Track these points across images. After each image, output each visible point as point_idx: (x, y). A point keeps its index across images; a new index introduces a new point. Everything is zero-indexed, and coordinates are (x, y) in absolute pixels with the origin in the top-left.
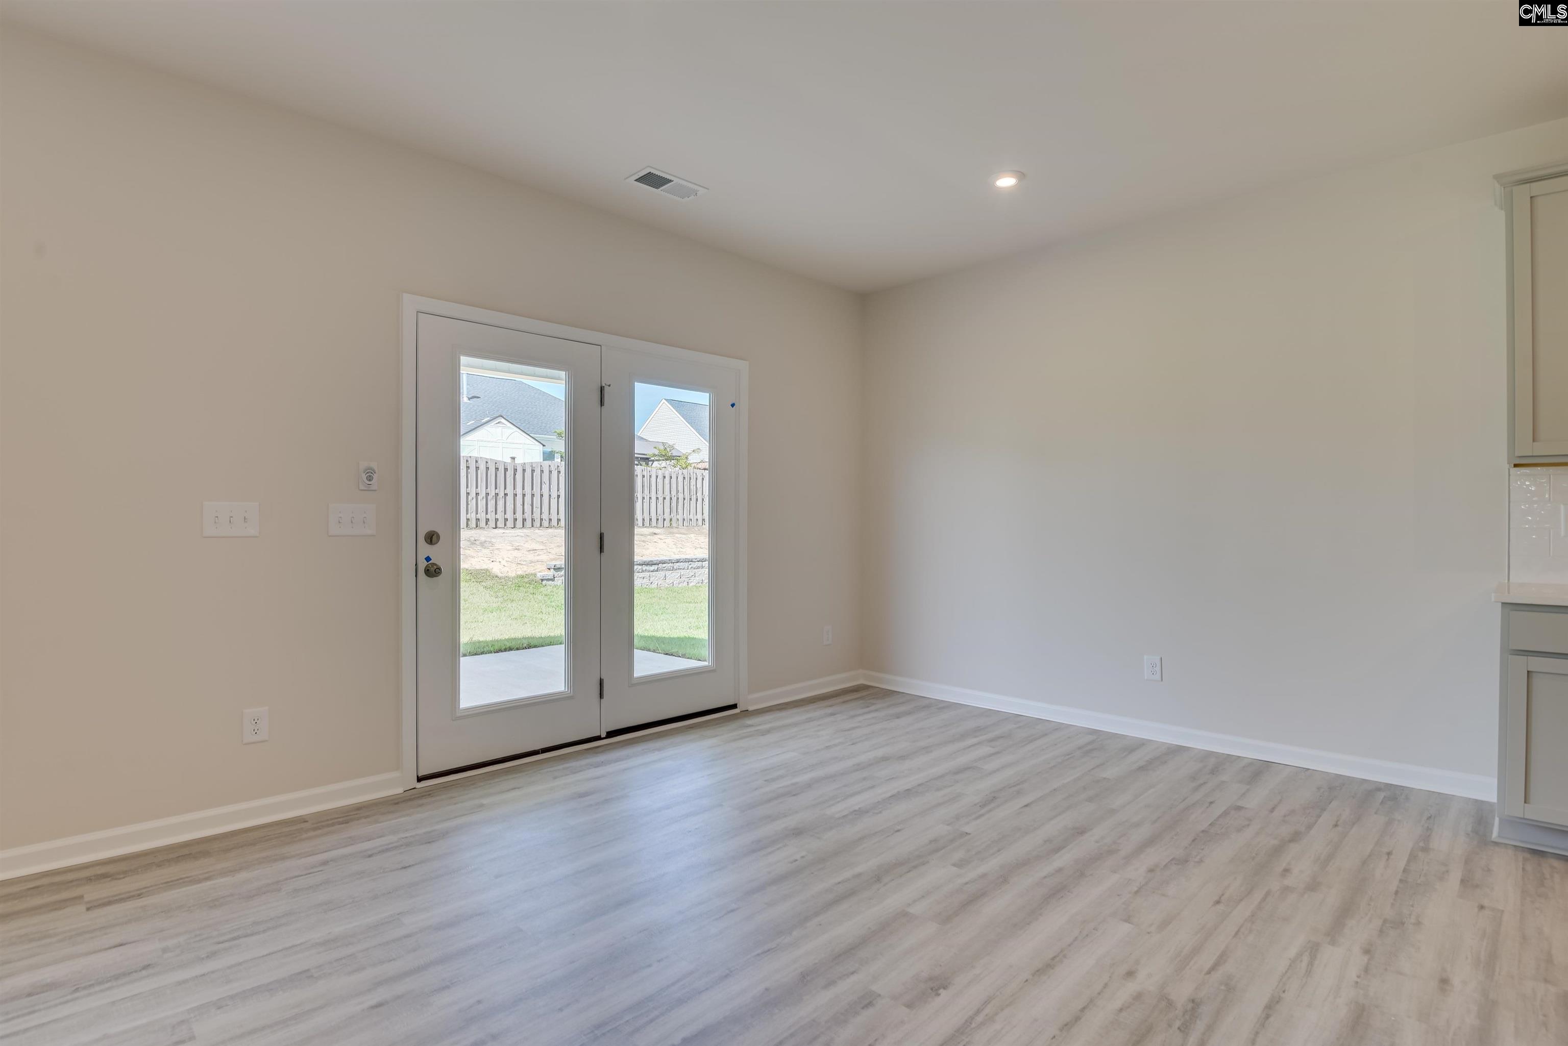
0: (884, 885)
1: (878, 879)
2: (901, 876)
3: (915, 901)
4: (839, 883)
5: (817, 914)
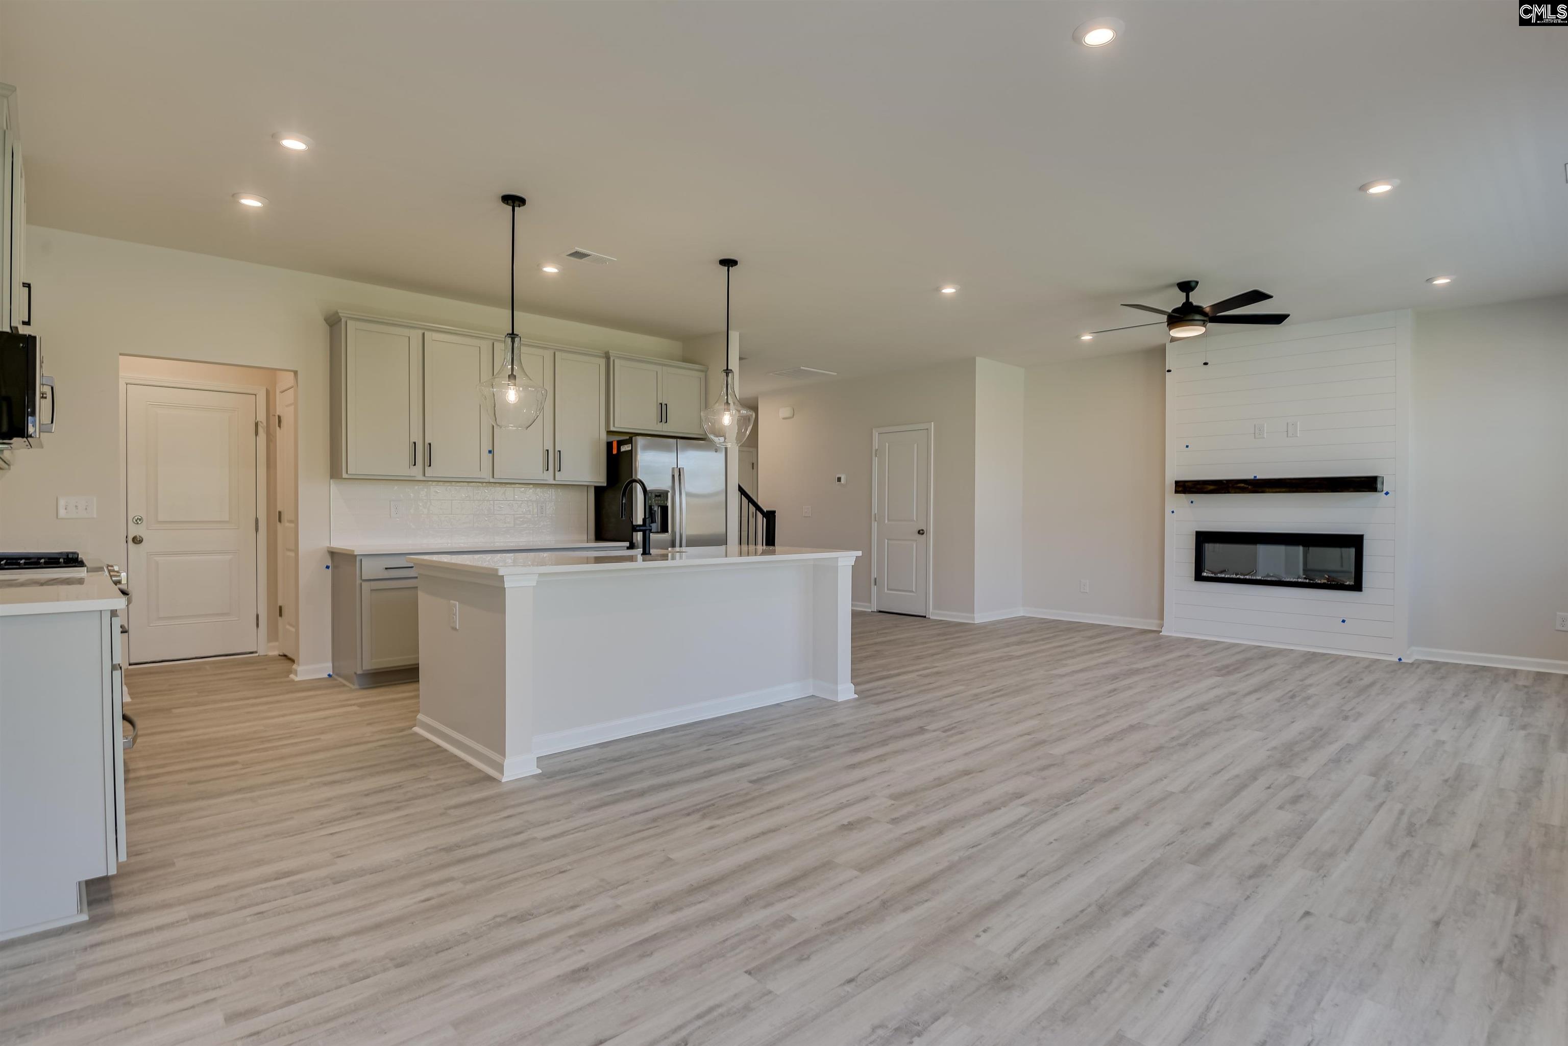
0: (878, 897)
1: (885, 905)
2: (859, 907)
3: (851, 880)
4: (926, 901)
5: (942, 872)
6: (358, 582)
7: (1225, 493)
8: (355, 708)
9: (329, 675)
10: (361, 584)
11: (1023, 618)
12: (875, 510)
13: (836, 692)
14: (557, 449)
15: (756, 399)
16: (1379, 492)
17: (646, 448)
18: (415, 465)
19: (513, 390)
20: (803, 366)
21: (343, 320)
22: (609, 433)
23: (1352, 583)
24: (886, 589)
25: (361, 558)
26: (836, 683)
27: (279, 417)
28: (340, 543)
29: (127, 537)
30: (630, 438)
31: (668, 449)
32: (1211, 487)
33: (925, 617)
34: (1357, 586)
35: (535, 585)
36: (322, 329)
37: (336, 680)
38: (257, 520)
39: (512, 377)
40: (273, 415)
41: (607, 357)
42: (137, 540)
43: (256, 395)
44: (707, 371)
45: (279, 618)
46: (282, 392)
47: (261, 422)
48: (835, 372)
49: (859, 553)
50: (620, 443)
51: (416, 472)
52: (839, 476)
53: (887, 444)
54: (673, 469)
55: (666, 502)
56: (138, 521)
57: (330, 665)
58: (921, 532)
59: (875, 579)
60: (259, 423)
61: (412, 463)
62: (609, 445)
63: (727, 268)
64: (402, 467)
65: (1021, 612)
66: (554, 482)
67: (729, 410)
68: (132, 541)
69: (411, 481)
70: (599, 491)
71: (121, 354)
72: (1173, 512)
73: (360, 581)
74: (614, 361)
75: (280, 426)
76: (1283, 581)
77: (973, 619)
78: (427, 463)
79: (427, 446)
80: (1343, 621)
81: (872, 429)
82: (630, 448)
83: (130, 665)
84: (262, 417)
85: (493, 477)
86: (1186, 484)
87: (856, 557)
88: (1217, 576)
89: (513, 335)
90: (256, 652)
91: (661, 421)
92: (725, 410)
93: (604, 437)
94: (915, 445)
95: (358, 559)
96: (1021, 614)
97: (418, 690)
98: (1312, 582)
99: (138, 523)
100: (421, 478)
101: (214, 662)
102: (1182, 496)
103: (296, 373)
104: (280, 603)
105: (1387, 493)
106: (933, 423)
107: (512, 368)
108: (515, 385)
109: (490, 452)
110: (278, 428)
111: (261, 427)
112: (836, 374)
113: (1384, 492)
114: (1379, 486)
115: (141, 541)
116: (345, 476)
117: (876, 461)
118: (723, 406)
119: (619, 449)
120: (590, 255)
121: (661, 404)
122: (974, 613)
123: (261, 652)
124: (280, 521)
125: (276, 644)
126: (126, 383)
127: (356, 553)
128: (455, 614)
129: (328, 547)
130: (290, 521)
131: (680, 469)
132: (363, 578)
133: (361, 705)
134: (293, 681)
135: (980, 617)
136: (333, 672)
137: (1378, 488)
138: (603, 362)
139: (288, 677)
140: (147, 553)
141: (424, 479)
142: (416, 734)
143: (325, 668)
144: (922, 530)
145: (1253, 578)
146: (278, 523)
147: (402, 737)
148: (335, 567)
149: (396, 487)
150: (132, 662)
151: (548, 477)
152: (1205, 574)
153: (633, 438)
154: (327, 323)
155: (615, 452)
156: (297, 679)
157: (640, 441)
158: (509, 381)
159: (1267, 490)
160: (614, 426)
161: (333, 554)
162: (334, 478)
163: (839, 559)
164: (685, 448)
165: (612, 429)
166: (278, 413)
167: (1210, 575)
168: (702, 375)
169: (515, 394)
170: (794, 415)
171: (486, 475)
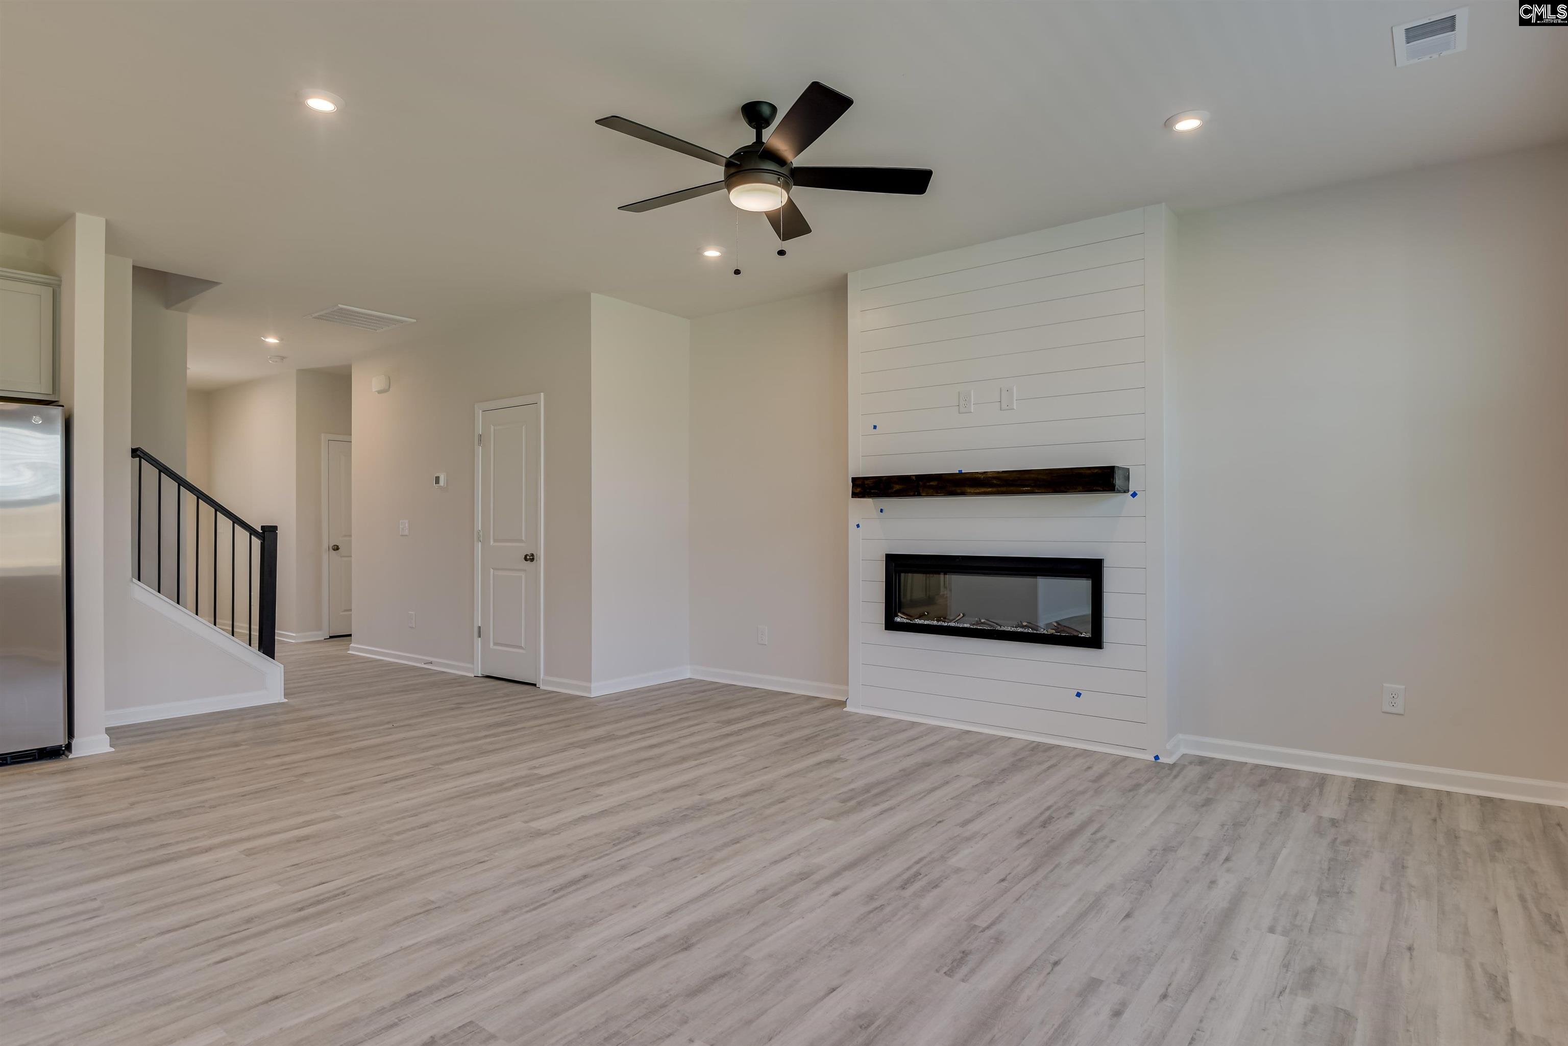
7: (914, 495)
11: (691, 682)
12: (479, 525)
15: (349, 368)
16: (1119, 492)
23: (1089, 635)
24: (492, 645)
32: (897, 487)
33: (535, 685)
34: (1095, 641)
52: (437, 475)
53: (491, 427)
58: (530, 558)
59: (479, 628)
65: (686, 673)
72: (858, 526)
76: (997, 630)
77: (589, 689)
80: (1079, 695)
81: (475, 405)
86: (867, 482)
88: (913, 622)
94: (524, 428)
96: (688, 676)
98: (1035, 632)
102: (868, 502)
105: (1134, 495)
106: (542, 394)
113: (1131, 493)
114: (1118, 482)
117: (479, 452)
122: (591, 682)
135: (599, 688)
137: (1117, 487)
144: (531, 555)
145: (958, 625)
152: (898, 619)
159: (969, 490)
167: (905, 621)
170: (389, 387)
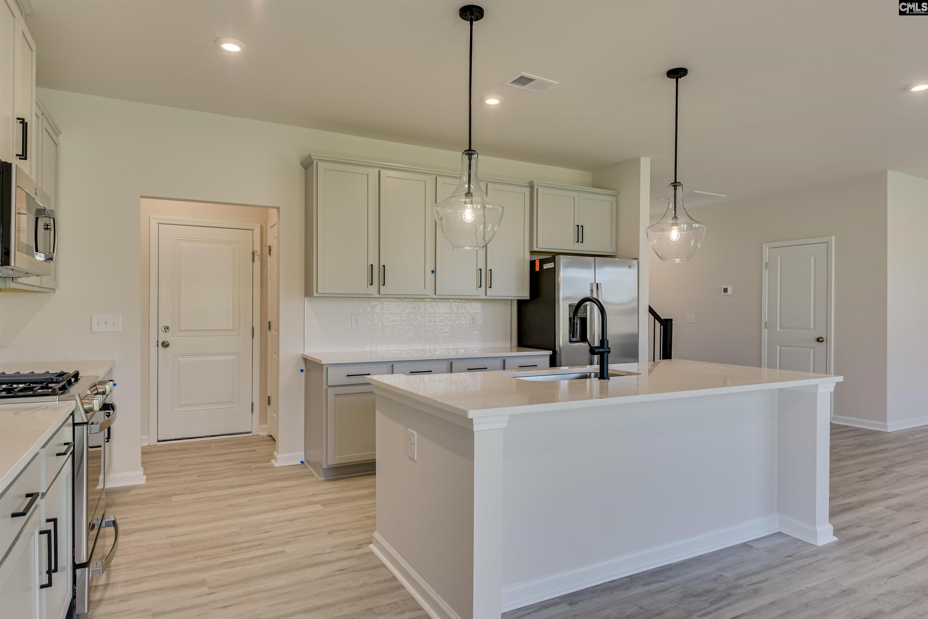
6: (325, 387)
8: (319, 507)
9: (302, 462)
10: (327, 389)
13: (815, 535)
14: (488, 268)
17: (567, 266)
18: (372, 284)
19: (470, 208)
20: (696, 190)
21: (315, 162)
22: (532, 252)
25: (327, 367)
26: (814, 523)
27: (270, 247)
28: (312, 352)
29: (158, 342)
30: (553, 257)
31: (586, 266)
35: (506, 426)
36: (299, 170)
37: (307, 468)
38: (253, 328)
39: (469, 194)
40: (265, 246)
41: (531, 186)
42: (165, 345)
43: (253, 230)
44: (617, 196)
45: (268, 406)
46: (272, 227)
47: (256, 251)
48: (725, 194)
49: (841, 379)
50: (542, 262)
51: (373, 290)
52: (725, 287)
53: (779, 258)
54: (592, 284)
55: (585, 314)
56: (166, 329)
57: (303, 453)
58: (819, 340)
60: (255, 252)
61: (369, 283)
62: (532, 263)
63: (675, 80)
64: (362, 287)
66: (486, 297)
67: (676, 224)
68: (161, 346)
69: (368, 298)
70: (521, 303)
71: (142, 197)
73: (326, 387)
74: (537, 189)
75: (270, 254)
77: (886, 427)
78: (382, 282)
79: (381, 267)
81: (762, 244)
82: (553, 266)
83: (158, 441)
84: (257, 248)
85: (435, 294)
87: (836, 382)
89: (470, 152)
90: (251, 432)
91: (578, 242)
92: (673, 225)
93: (528, 257)
94: (813, 259)
95: (325, 367)
97: (373, 486)
99: (166, 331)
100: (377, 295)
101: (219, 441)
103: (278, 208)
104: (269, 395)
106: (833, 237)
107: (469, 187)
108: (471, 203)
109: (433, 272)
110: (269, 256)
111: (257, 255)
112: (726, 196)
115: (167, 346)
116: (315, 294)
117: (766, 273)
118: (671, 221)
119: (541, 266)
120: (534, 80)
121: (578, 226)
122: (886, 422)
123: (255, 433)
124: (269, 329)
125: (266, 426)
126: (158, 223)
127: (323, 363)
128: (413, 444)
129: (302, 354)
130: (275, 330)
131: (597, 284)
132: (328, 385)
133: (325, 504)
134: (273, 467)
135: (894, 426)
136: (305, 460)
138: (527, 191)
139: (270, 461)
140: (173, 354)
141: (379, 296)
142: (371, 553)
143: (299, 456)
144: (821, 338)
146: (269, 331)
147: (359, 557)
148: (308, 370)
149: (357, 303)
150: (160, 439)
151: (481, 293)
153: (556, 256)
154: (303, 167)
155: (537, 269)
156: (276, 465)
157: (562, 260)
158: (466, 199)
160: (537, 247)
161: (306, 360)
162: (307, 297)
163: (819, 385)
164: (602, 265)
165: (535, 249)
166: (269, 244)
168: (613, 199)
169: (472, 213)
171: (429, 291)
